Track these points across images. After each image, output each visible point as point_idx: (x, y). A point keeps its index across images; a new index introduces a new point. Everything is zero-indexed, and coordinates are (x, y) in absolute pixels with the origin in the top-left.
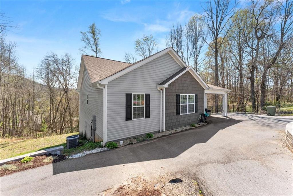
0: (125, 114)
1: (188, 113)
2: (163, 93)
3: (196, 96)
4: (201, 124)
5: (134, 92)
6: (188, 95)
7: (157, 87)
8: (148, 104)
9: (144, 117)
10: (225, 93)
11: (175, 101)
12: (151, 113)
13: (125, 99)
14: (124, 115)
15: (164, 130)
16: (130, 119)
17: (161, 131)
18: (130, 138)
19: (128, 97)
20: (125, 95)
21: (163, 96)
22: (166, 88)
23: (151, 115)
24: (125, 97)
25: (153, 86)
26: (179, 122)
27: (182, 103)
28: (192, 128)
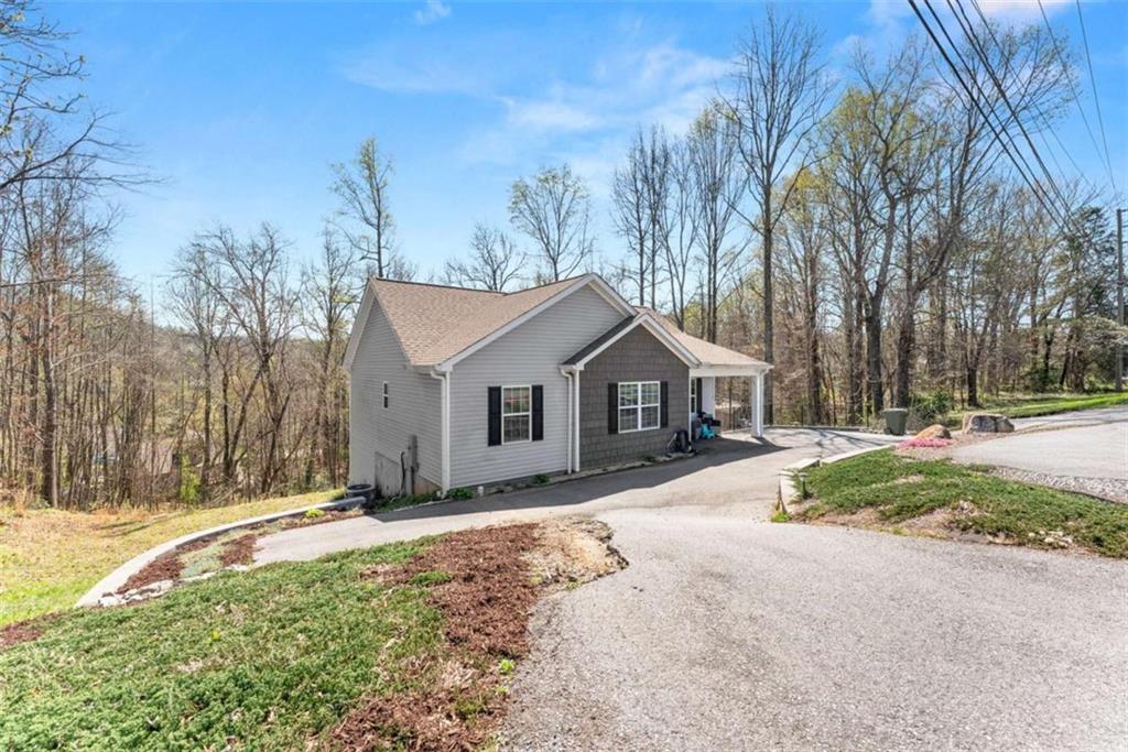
0: (486, 431)
1: (640, 428)
2: (574, 381)
3: (664, 386)
4: (674, 455)
5: (505, 383)
6: (640, 384)
7: (559, 369)
8: (538, 406)
9: (527, 437)
10: (757, 375)
11: (606, 400)
12: (545, 429)
13: (487, 399)
14: (484, 434)
15: (578, 469)
16: (499, 443)
17: (570, 472)
18: (497, 483)
19: (494, 393)
20: (486, 390)
21: (574, 389)
22: (581, 372)
23: (545, 434)
24: (487, 394)
25: (552, 367)
26: (615, 451)
27: (623, 404)
28: (648, 463)
